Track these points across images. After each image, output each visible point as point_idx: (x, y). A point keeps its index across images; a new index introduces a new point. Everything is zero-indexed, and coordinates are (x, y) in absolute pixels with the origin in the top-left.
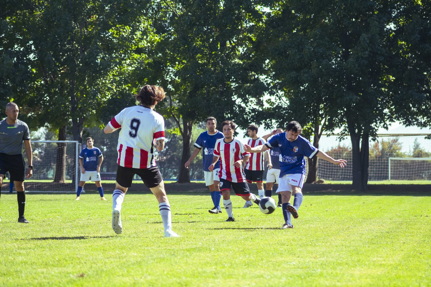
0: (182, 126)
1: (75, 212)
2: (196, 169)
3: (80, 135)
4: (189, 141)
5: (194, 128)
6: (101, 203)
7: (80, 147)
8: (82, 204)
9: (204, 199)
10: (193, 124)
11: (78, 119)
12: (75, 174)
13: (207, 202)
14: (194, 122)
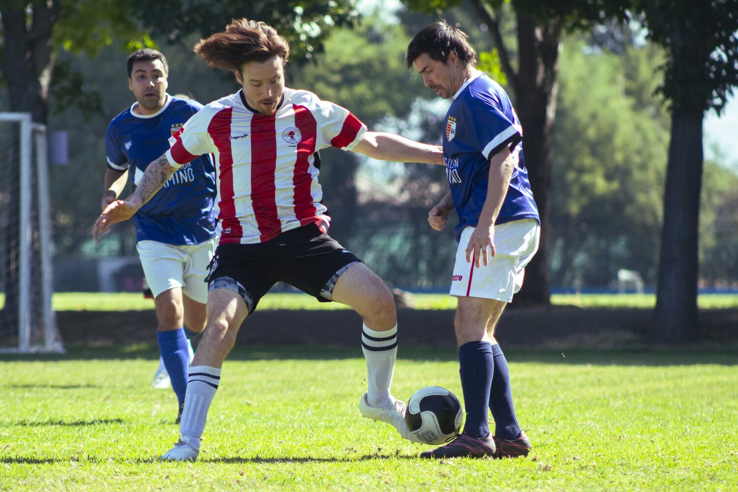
0: (512, 43)
1: (12, 445)
2: (583, 237)
3: (38, 86)
4: (544, 112)
5: (572, 50)
6: (135, 400)
7: (41, 142)
8: (45, 406)
9: (615, 384)
10: (563, 32)
11: (29, 10)
12: (17, 269)
13: (626, 396)
14: (569, 24)
